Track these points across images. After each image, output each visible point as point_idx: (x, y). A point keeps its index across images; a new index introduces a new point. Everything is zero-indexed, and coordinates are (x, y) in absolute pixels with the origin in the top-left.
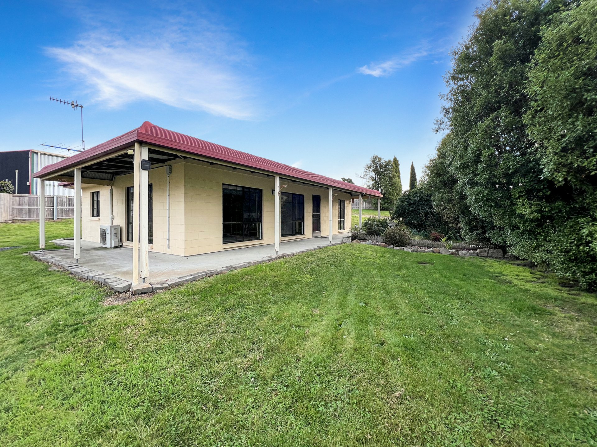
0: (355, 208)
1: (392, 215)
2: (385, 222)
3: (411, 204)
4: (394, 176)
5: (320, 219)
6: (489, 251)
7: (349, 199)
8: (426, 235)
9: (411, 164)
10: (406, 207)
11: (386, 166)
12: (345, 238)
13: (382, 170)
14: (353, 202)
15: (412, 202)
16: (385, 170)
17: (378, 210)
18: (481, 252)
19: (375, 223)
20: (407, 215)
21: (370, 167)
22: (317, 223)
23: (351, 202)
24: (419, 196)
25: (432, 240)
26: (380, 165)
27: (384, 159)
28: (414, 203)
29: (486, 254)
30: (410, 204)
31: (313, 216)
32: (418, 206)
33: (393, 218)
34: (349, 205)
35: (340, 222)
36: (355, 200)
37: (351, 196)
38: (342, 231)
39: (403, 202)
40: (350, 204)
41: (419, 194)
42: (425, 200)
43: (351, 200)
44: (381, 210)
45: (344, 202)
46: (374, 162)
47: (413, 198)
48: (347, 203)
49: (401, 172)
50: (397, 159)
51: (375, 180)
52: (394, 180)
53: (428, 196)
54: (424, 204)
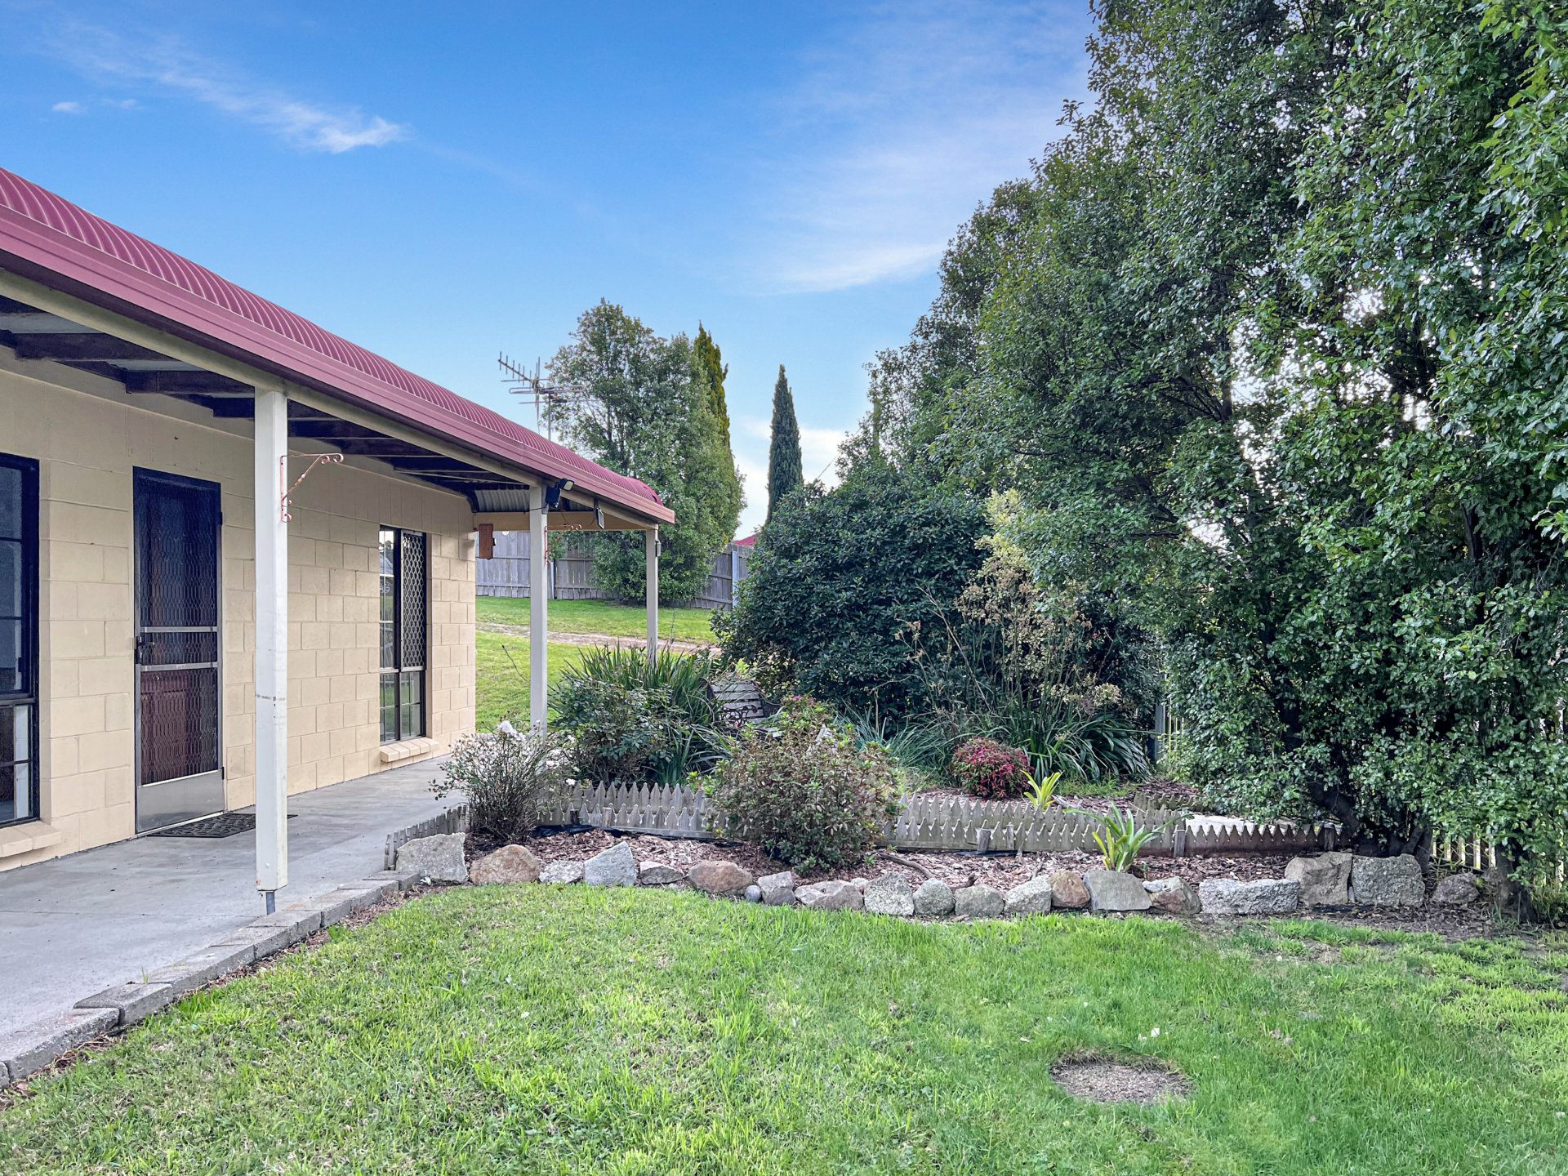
0: (501, 593)
1: (727, 636)
2: (701, 682)
3: (837, 567)
4: (705, 429)
5: (213, 676)
6: (1358, 872)
7: (457, 530)
8: (926, 759)
9: (776, 379)
10: (810, 588)
11: (662, 373)
12: (418, 833)
13: (642, 392)
14: (487, 550)
15: (842, 554)
16: (661, 394)
17: (641, 603)
18: (1317, 877)
19: (639, 697)
20: (817, 632)
21: (581, 369)
22: (192, 703)
23: (474, 552)
24: (882, 524)
25: (974, 793)
26: (635, 361)
27: (655, 335)
28: (851, 566)
29: (1339, 895)
30: (830, 570)
31: (144, 649)
32: (876, 579)
33: (735, 651)
34: (459, 570)
35: (392, 686)
36: (502, 537)
37: (476, 508)
38: (410, 745)
39: (789, 553)
40: (464, 559)
41: (877, 513)
42: (916, 546)
43: (474, 536)
44: (664, 603)
45: (423, 544)
46: (599, 343)
47: (847, 535)
48: (442, 553)
49: (730, 413)
50: (714, 343)
51: (610, 445)
52: (706, 450)
53: (927, 524)
54: (908, 569)
